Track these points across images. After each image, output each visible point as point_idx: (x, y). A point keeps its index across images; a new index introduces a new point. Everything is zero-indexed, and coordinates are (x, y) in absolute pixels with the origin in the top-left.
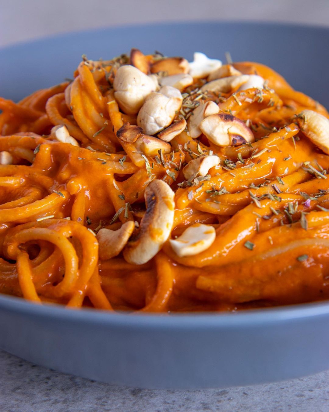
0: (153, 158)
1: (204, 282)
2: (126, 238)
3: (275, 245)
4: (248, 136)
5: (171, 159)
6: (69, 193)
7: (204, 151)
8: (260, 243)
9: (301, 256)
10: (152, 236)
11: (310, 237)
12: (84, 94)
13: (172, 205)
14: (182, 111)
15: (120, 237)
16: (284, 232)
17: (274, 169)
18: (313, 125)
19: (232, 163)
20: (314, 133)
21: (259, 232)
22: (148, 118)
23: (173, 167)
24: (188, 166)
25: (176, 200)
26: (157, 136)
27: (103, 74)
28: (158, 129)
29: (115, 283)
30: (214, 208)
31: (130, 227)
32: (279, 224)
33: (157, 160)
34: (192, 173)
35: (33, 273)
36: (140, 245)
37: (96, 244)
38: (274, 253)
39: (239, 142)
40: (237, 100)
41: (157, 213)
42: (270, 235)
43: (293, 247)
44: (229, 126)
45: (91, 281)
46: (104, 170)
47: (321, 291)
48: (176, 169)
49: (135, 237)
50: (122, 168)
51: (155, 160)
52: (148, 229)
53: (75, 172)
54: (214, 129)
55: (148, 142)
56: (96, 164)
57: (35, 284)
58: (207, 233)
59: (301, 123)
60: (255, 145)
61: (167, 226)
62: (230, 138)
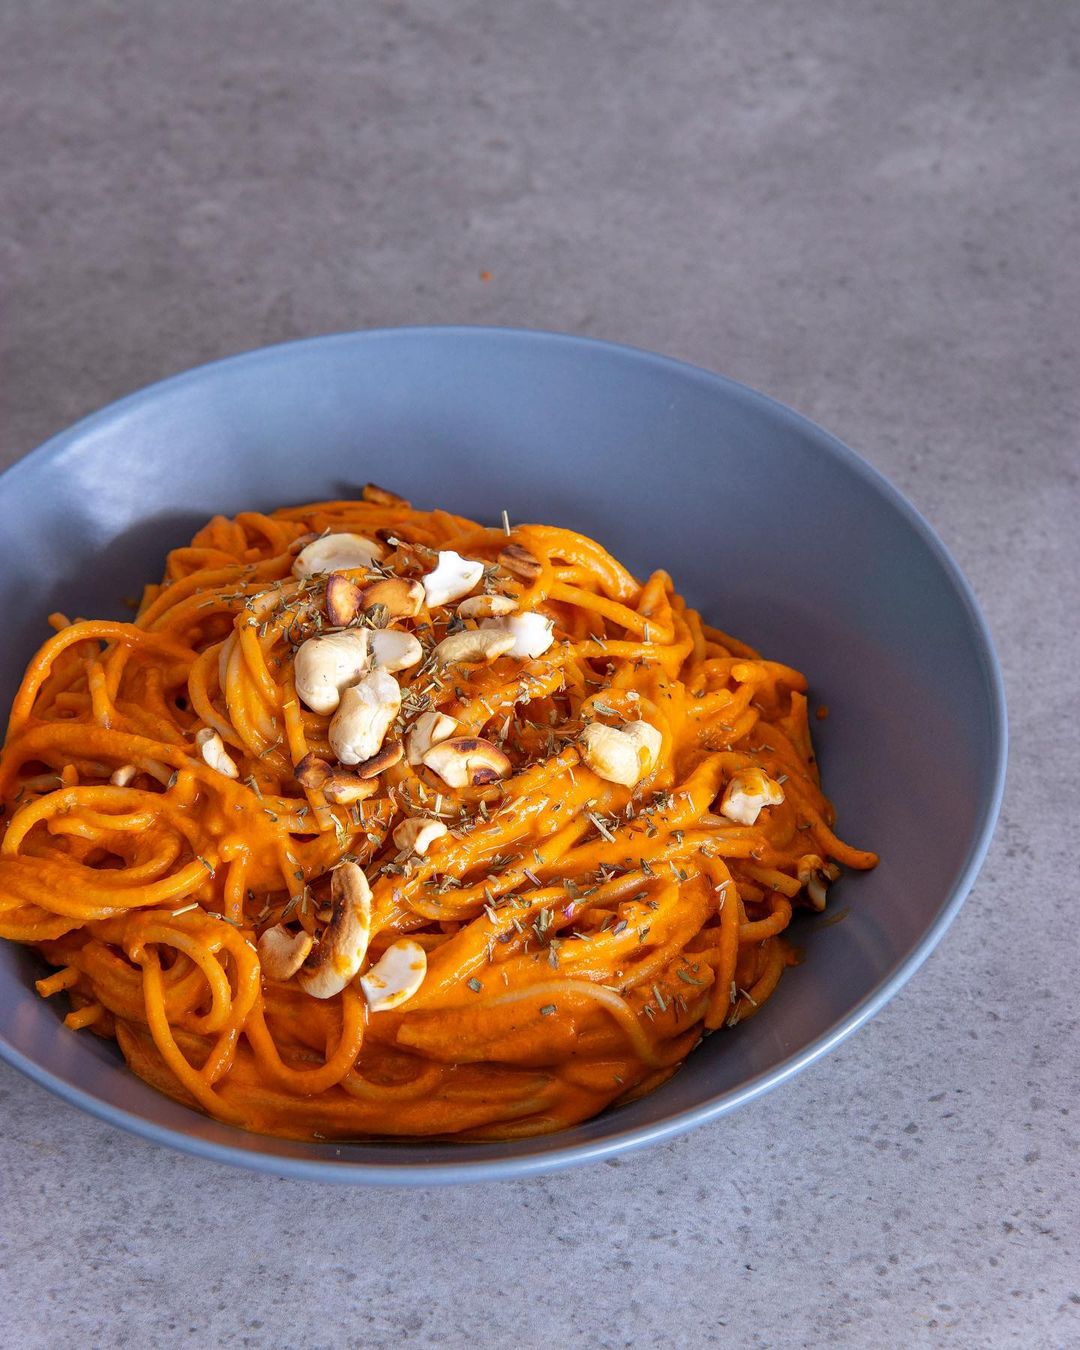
0: (347, 810)
1: (408, 1035)
2: (299, 962)
3: (513, 986)
4: (499, 766)
5: (376, 812)
6: (221, 858)
7: (428, 796)
8: (490, 981)
9: (547, 1007)
10: (336, 966)
11: (563, 978)
12: (248, 682)
13: (366, 920)
14: (399, 718)
15: (292, 956)
16: (527, 966)
17: (535, 824)
18: (601, 756)
19: (469, 823)
20: (602, 768)
21: (491, 962)
22: (343, 747)
23: (378, 824)
24: (400, 830)
25: (375, 903)
26: (355, 772)
27: (279, 634)
28: (357, 760)
29: (284, 1011)
30: (432, 912)
31: (307, 945)
32: (520, 952)
33: (354, 816)
34: (406, 843)
35: (166, 996)
36: (320, 974)
37: (259, 968)
38: (508, 998)
39: (482, 780)
40: (488, 707)
41: (345, 930)
42: (505, 970)
43: (536, 992)
44: (467, 758)
45: (251, 1013)
46: (274, 830)
47: (574, 1053)
48: (383, 829)
49: (314, 961)
50: (300, 826)
51: (352, 817)
52: (331, 954)
53: (230, 828)
54: (444, 765)
55: (340, 792)
56: (261, 820)
57: (168, 1013)
58: (415, 967)
59: (583, 752)
60: (507, 787)
61: (358, 954)
62: (469, 775)
